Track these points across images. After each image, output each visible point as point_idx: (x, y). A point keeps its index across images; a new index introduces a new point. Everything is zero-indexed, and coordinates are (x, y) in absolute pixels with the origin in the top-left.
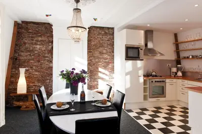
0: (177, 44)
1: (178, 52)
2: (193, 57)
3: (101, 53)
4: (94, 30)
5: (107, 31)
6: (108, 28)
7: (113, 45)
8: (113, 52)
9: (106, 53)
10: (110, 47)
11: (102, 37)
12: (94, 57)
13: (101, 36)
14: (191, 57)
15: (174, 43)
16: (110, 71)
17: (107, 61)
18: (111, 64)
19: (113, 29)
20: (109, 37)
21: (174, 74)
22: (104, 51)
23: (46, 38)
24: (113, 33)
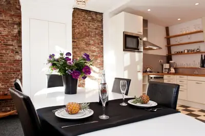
0: (168, 38)
1: (169, 47)
2: (188, 51)
3: (88, 44)
4: (78, 14)
5: (94, 17)
6: (96, 13)
7: (101, 35)
8: (102, 44)
9: (93, 45)
10: (98, 37)
11: (89, 24)
12: (79, 48)
13: (87, 23)
14: (186, 51)
15: (165, 38)
16: (99, 66)
17: (95, 54)
18: (99, 59)
19: (101, 14)
20: (97, 24)
21: (167, 70)
22: (92, 42)
23: (8, 18)
24: (102, 20)
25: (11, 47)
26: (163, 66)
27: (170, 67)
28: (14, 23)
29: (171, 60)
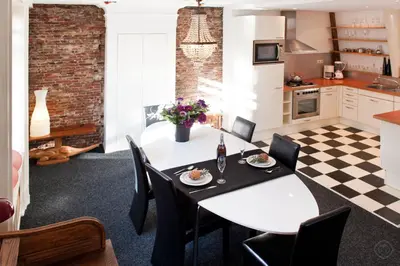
0: (334, 30)
2: (364, 51)
5: (209, 13)
8: (221, 47)
16: (215, 78)
18: (215, 68)
19: (221, 9)
20: (213, 22)
21: (330, 75)
23: (86, 32)
24: (222, 16)
25: (89, 67)
26: (323, 69)
27: (335, 70)
28: (94, 37)
29: (339, 60)
